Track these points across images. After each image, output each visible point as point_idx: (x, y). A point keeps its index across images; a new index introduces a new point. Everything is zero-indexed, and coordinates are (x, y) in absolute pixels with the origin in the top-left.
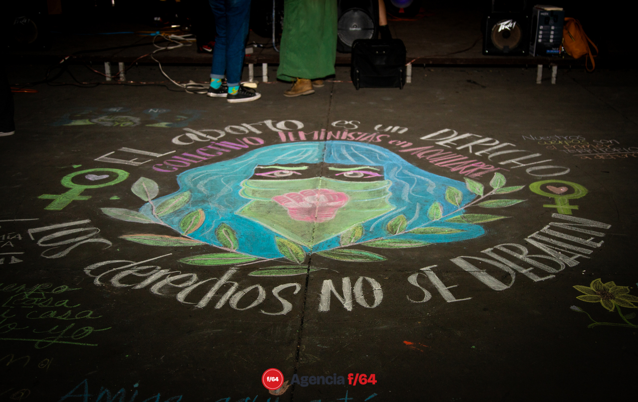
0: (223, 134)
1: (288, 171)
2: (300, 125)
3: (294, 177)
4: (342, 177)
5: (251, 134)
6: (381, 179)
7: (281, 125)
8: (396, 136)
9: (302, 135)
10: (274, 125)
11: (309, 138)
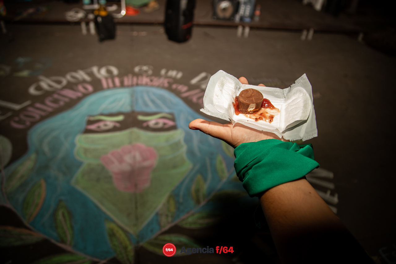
0: (65, 82)
1: (110, 122)
2: (115, 71)
3: (114, 129)
4: (148, 128)
5: (84, 81)
6: (174, 128)
7: (103, 71)
8: (175, 81)
9: (117, 81)
10: (99, 71)
11: (122, 85)
